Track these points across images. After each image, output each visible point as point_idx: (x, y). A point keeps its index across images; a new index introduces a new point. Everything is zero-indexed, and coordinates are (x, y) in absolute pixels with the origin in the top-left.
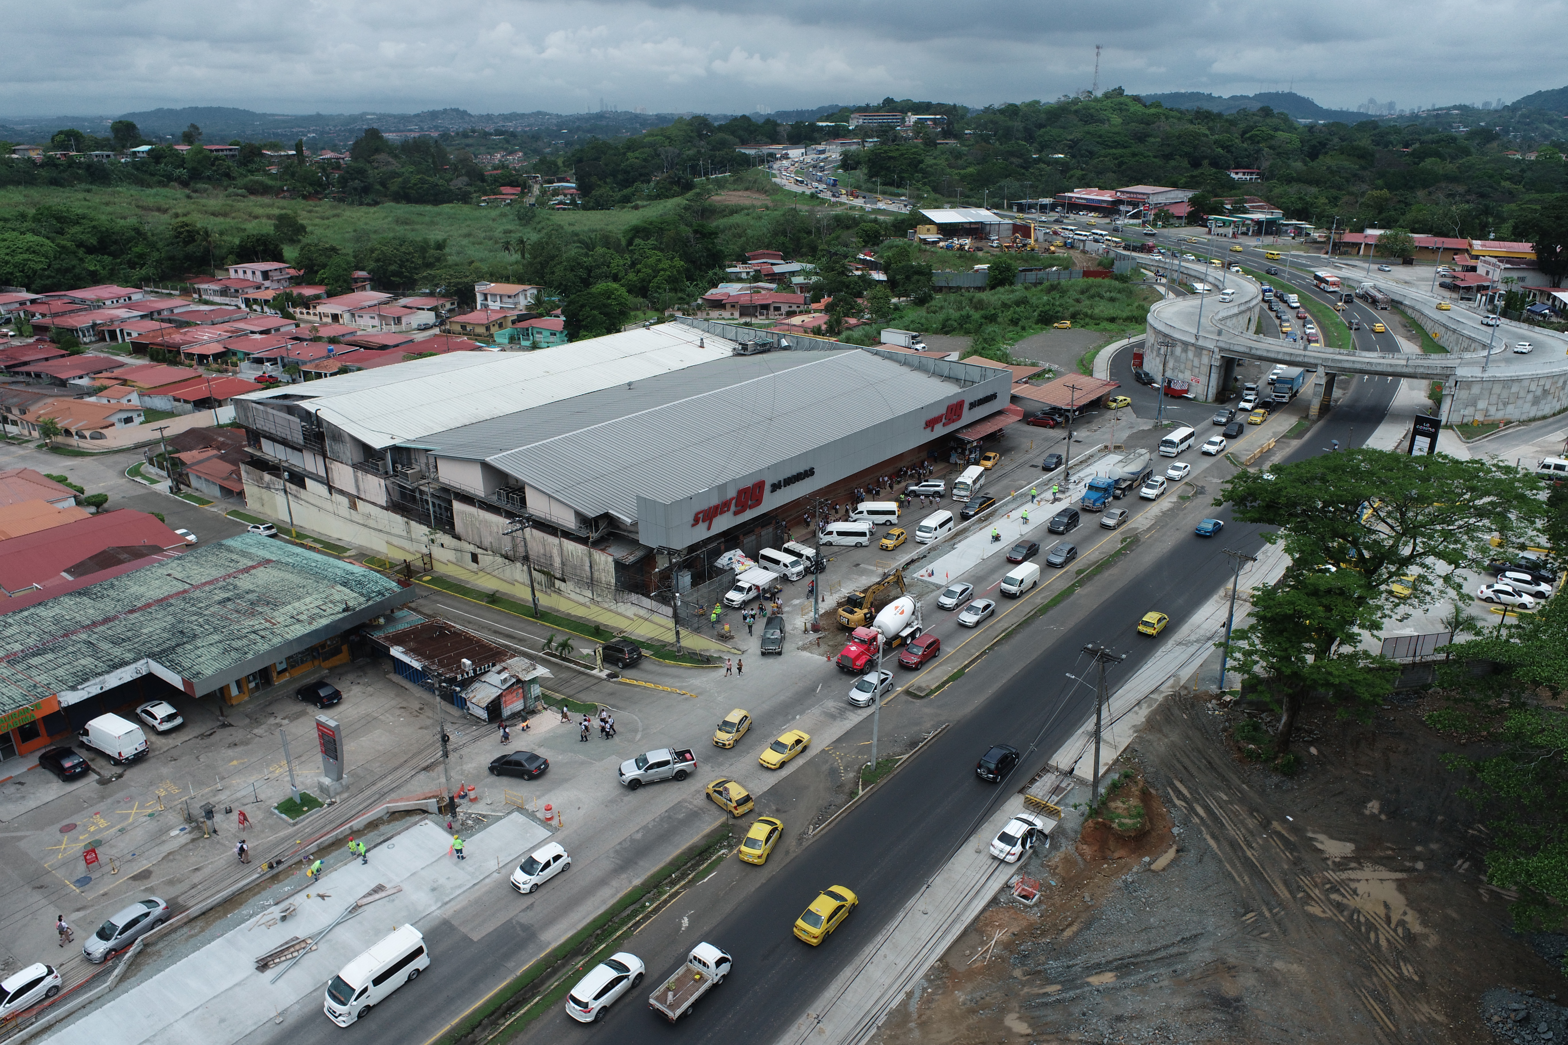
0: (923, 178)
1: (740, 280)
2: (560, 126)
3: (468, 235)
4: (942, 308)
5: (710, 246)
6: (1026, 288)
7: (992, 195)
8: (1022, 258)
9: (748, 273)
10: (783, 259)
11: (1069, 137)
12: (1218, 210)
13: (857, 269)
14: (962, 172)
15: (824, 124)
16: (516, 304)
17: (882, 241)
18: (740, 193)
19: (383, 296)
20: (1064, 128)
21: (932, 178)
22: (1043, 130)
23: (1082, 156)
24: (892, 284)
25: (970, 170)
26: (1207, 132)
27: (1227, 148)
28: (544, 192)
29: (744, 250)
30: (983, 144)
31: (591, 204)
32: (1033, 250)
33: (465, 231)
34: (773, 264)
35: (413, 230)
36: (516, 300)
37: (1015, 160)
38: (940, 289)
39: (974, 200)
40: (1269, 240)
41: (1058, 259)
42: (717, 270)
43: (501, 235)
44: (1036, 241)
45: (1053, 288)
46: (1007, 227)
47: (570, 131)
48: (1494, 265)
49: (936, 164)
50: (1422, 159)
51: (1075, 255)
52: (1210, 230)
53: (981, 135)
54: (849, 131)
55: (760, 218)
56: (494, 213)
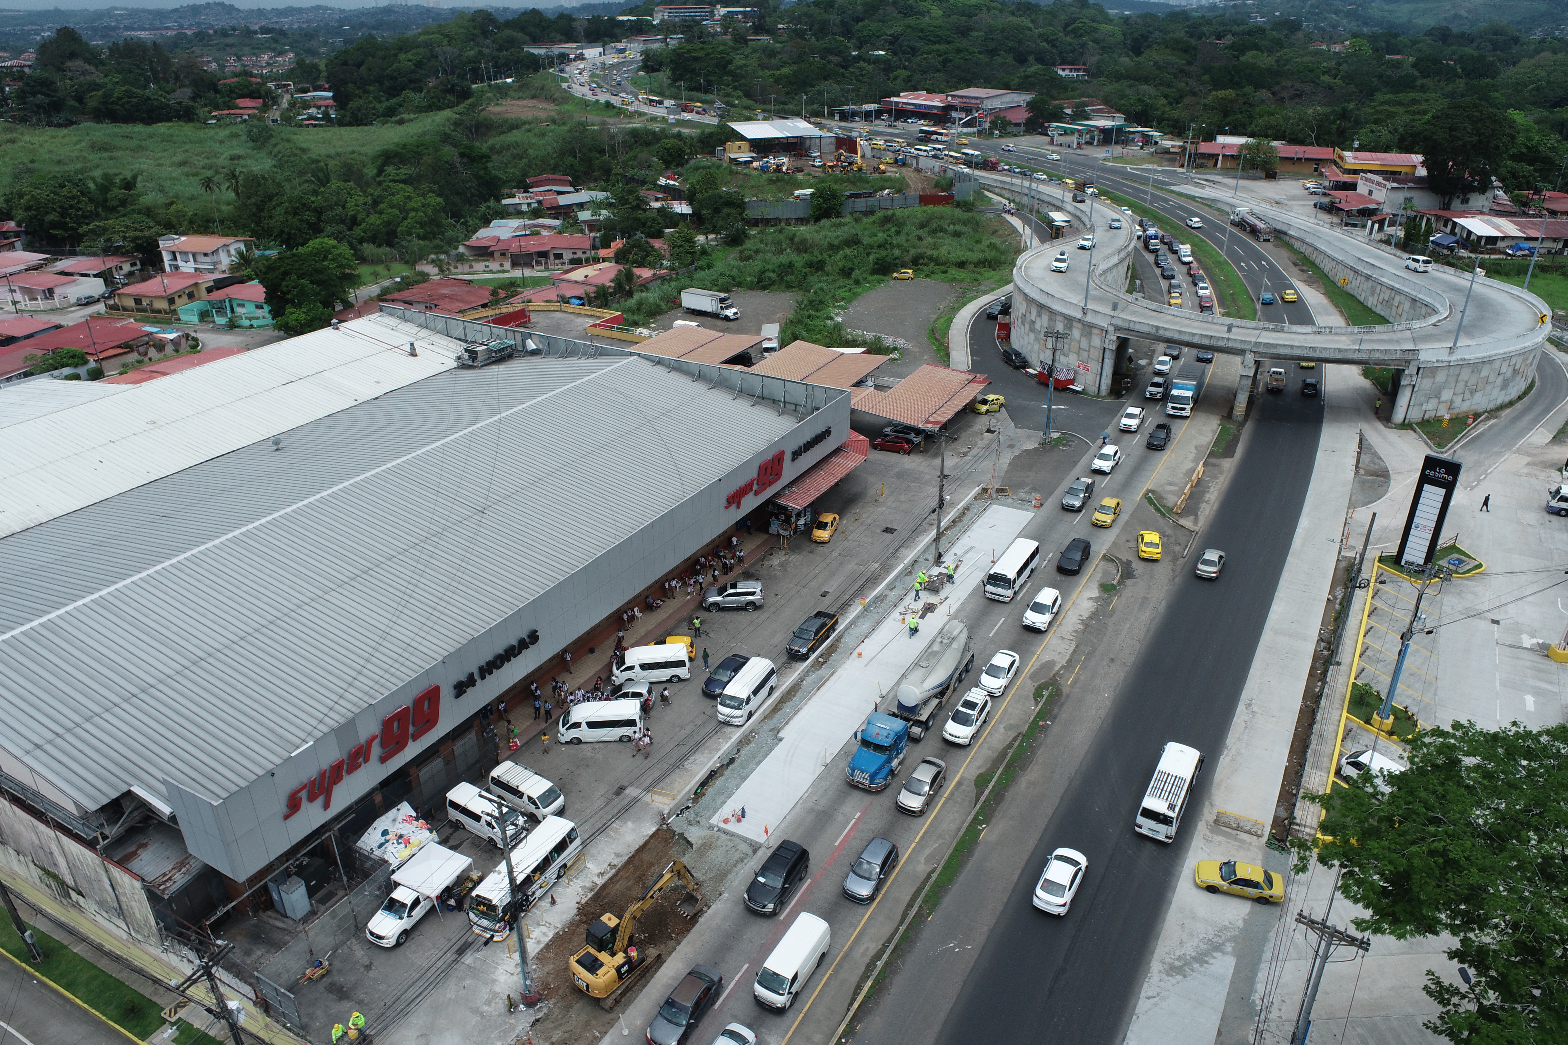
0: (734, 81)
1: (519, 214)
2: (342, 22)
3: (183, 163)
4: (757, 251)
5: (482, 173)
6: (857, 221)
7: (809, 102)
8: (848, 180)
9: (529, 204)
10: (571, 184)
11: (889, 33)
12: (1058, 116)
13: (657, 200)
14: (777, 73)
15: (625, 18)
16: (215, 264)
17: (687, 161)
18: (525, 102)
19: (35, 257)
20: (883, 21)
21: (743, 81)
22: (861, 24)
23: (904, 53)
24: (697, 221)
25: (785, 70)
26: (1031, 25)
27: (1052, 42)
28: (292, 105)
29: (525, 175)
30: (798, 40)
31: (348, 119)
32: (860, 170)
33: (179, 158)
34: (560, 193)
35: (111, 159)
36: (215, 259)
37: (832, 58)
38: (755, 223)
39: (791, 107)
40: (1118, 150)
41: (889, 180)
42: (492, 203)
43: (228, 162)
44: (863, 156)
45: (887, 220)
46: (829, 140)
47: (352, 28)
48: (1379, 184)
49: (746, 65)
50: (1243, 52)
51: (908, 173)
52: (1052, 140)
53: (795, 30)
54: (654, 26)
55: (543, 135)
56: (223, 133)
